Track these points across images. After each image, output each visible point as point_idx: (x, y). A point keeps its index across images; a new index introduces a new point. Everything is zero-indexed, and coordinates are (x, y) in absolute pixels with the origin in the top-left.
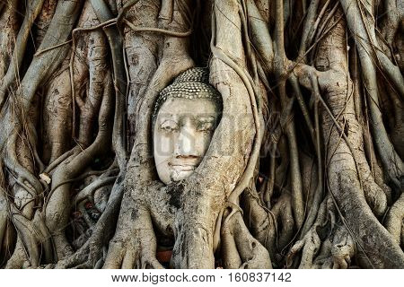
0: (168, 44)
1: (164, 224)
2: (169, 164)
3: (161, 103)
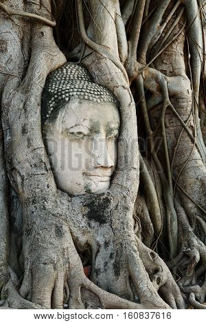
0: (42, 33)
1: (83, 239)
2: (84, 173)
3: (61, 103)
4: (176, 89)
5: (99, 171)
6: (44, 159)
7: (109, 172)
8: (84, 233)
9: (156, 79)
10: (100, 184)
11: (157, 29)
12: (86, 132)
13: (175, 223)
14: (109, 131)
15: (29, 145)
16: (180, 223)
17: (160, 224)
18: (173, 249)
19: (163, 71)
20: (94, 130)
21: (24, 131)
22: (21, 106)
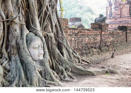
0: (24, 26)
2: (38, 56)
3: (31, 41)
4: (51, 35)
5: (41, 55)
6: (29, 54)
7: (43, 55)
8: (40, 69)
9: (47, 34)
10: (41, 58)
11: (45, 23)
12: (37, 47)
13: (54, 63)
14: (41, 46)
15: (25, 51)
16: (55, 63)
17: (51, 64)
18: (55, 68)
19: (47, 32)
20: (39, 46)
21: (23, 48)
22: (22, 43)
